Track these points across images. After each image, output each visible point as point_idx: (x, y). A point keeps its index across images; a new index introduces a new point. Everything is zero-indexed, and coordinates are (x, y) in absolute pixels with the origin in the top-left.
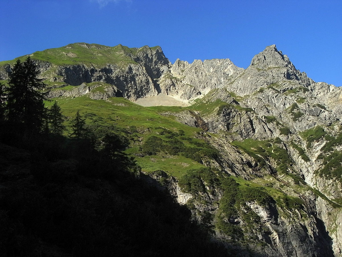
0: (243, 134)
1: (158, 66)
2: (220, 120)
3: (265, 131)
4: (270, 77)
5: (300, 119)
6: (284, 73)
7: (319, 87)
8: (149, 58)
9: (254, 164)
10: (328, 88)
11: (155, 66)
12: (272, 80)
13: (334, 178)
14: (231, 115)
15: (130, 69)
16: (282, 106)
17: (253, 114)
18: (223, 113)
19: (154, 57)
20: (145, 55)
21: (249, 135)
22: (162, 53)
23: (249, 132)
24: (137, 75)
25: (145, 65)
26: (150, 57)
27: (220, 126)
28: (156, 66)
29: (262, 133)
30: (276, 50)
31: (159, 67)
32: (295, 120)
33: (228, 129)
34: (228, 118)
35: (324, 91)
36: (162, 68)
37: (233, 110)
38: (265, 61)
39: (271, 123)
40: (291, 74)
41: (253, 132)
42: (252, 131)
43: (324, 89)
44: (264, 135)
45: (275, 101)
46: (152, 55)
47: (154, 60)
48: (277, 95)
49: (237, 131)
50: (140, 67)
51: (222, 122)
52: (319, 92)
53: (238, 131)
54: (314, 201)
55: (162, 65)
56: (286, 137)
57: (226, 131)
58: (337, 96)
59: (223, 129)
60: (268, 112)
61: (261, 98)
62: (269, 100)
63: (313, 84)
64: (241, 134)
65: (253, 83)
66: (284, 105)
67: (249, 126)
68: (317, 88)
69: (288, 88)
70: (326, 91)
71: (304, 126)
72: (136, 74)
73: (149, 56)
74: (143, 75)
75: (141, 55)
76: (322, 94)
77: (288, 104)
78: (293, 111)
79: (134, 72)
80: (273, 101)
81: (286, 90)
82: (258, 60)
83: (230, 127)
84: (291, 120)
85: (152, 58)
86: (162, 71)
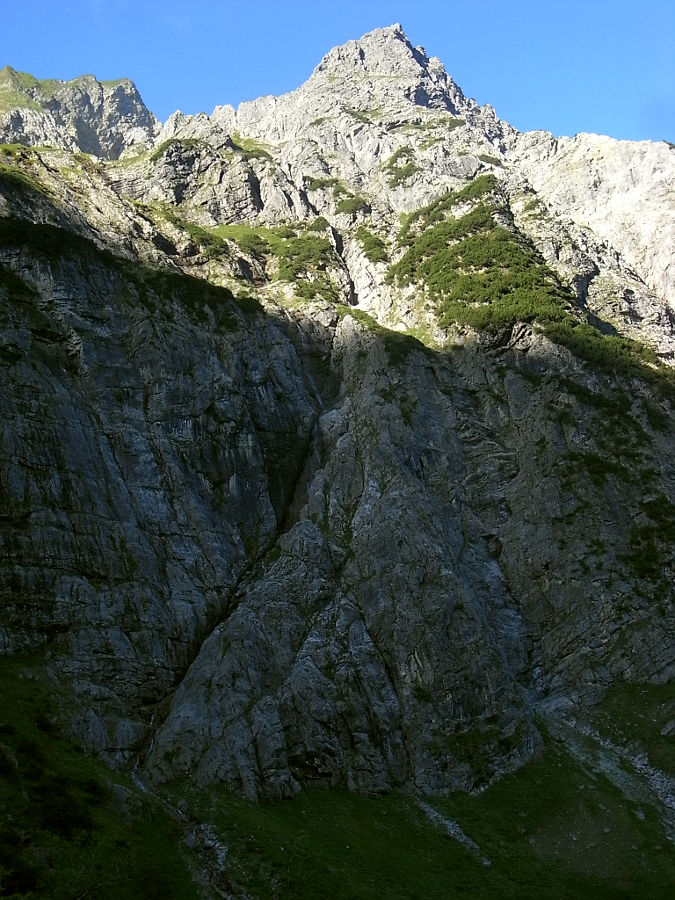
0: (222, 211)
1: (117, 129)
2: (156, 175)
3: (291, 203)
4: (363, 95)
5: (409, 181)
6: (409, 89)
7: (528, 143)
8: (91, 107)
9: (183, 248)
10: (552, 144)
11: (109, 127)
12: (365, 104)
13: (421, 282)
14: (197, 166)
15: (18, 121)
16: (370, 155)
17: (264, 162)
18: (169, 155)
19: (106, 104)
20: (79, 96)
21: (242, 217)
22: (137, 97)
23: (242, 209)
24: (38, 138)
25: (78, 123)
26: (96, 104)
27: (156, 189)
28: (113, 129)
29: (277, 208)
30: (399, 36)
31: (120, 131)
32: (393, 184)
33: (180, 199)
34: (183, 169)
35: (539, 153)
36: (129, 134)
37: (204, 153)
38: (360, 61)
39: (319, 190)
40: (434, 94)
41: (253, 209)
42: (251, 206)
43: (539, 147)
44: (287, 214)
45: (353, 146)
46: (101, 99)
47: (108, 110)
48: (361, 129)
49: (203, 204)
50: (48, 117)
51: (161, 181)
52: (524, 156)
53: (206, 203)
54: (331, 328)
55: (130, 127)
56: (349, 217)
57: (173, 203)
58: (566, 159)
59: (163, 197)
60: (327, 171)
61: (316, 139)
62: (336, 144)
63: (512, 137)
64: (216, 213)
65: (310, 111)
66: (376, 154)
67: (244, 192)
68: (521, 145)
69: (406, 121)
70: (545, 151)
71: (417, 198)
72: (33, 133)
73: (92, 102)
74: (56, 139)
75: (65, 95)
76: (533, 158)
77: (387, 150)
78: (395, 165)
79: (27, 129)
80: (348, 145)
81: (399, 126)
82: (339, 59)
83: (186, 194)
84: (384, 185)
85: (101, 107)
86: (130, 141)
